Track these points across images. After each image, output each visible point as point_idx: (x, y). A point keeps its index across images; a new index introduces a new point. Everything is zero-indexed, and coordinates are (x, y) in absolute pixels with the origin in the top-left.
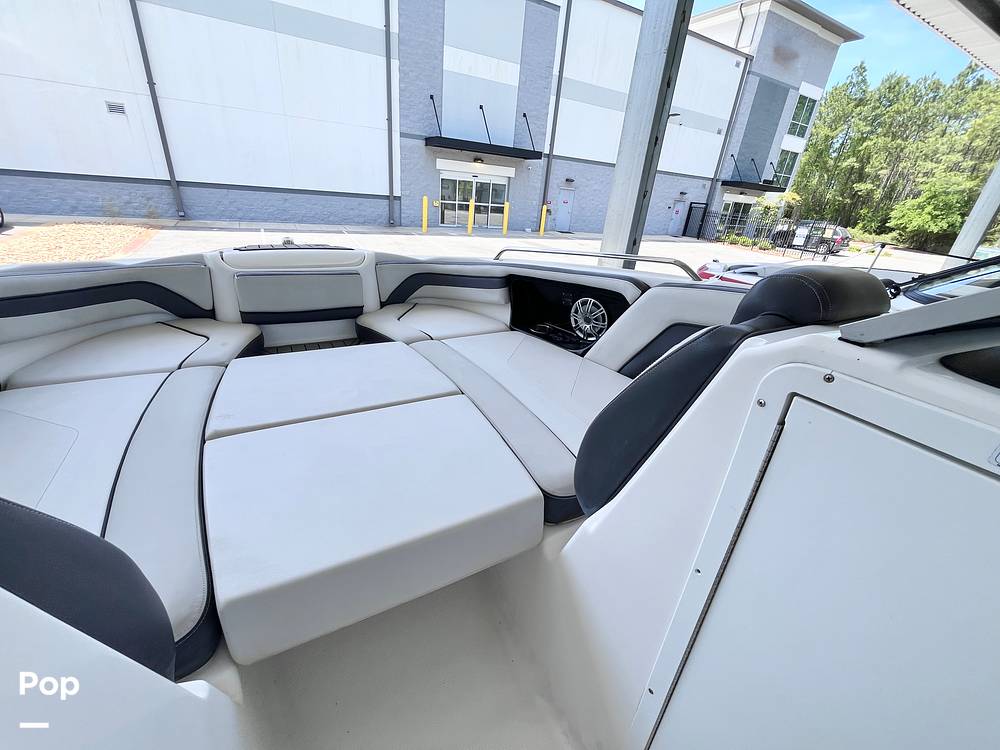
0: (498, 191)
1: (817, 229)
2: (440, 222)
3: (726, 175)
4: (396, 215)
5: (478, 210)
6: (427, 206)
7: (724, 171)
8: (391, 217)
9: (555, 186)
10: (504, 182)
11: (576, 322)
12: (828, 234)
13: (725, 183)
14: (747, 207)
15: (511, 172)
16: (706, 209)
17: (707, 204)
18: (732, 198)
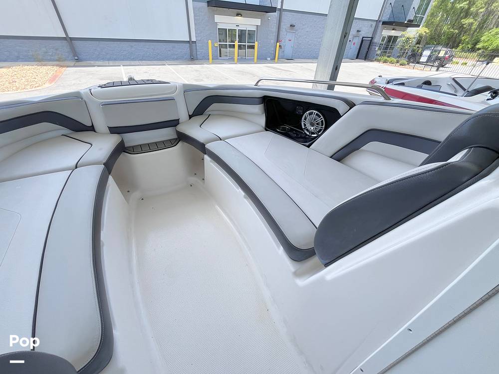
0: (251, 34)
1: (435, 51)
2: (219, 56)
3: (385, 18)
4: (194, 53)
5: (240, 47)
6: (211, 46)
7: (385, 15)
8: (191, 55)
9: (284, 30)
10: (254, 29)
11: (305, 125)
12: (442, 54)
13: (384, 23)
14: (396, 38)
15: (258, 22)
16: (371, 41)
17: (372, 38)
18: (387, 33)
